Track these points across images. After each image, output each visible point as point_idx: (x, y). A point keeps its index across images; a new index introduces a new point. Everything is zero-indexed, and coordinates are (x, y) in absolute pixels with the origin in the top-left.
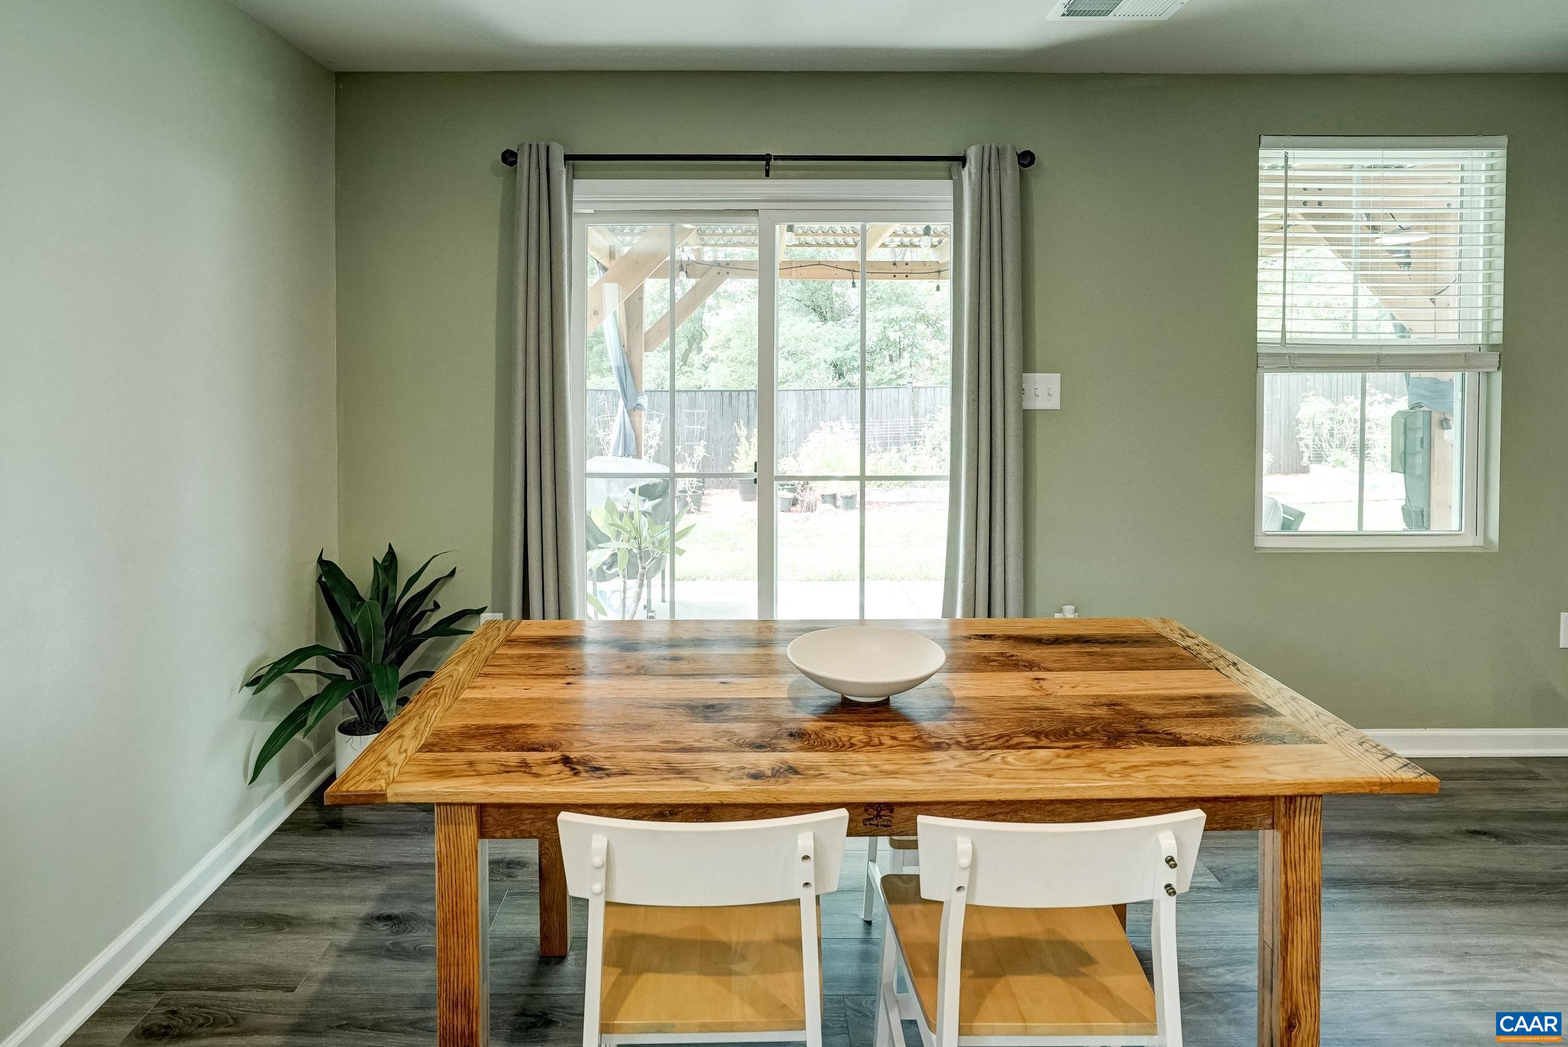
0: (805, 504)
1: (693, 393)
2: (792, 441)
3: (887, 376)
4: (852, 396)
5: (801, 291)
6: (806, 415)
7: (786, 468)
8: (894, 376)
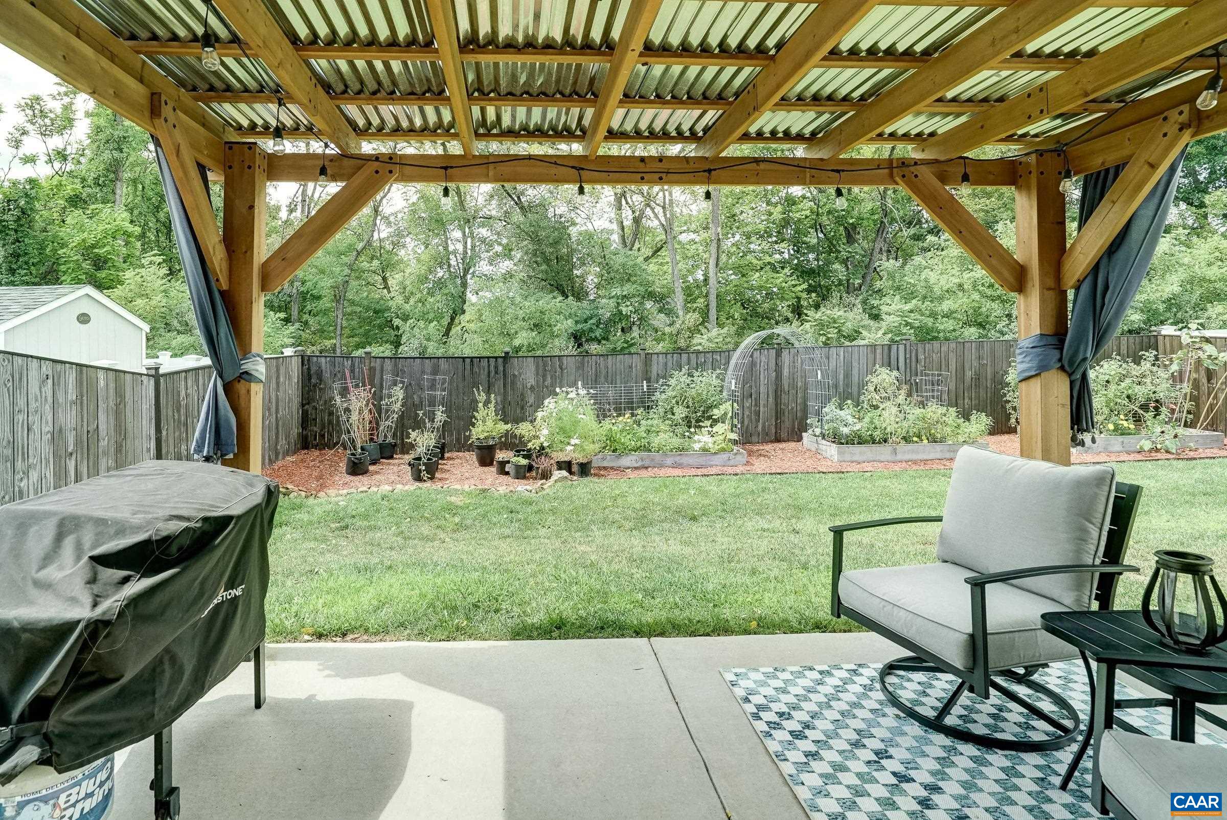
0: (540, 471)
1: (436, 360)
2: (531, 406)
3: (619, 345)
4: (588, 362)
5: (546, 272)
6: (544, 381)
7: (523, 432)
8: (626, 345)
